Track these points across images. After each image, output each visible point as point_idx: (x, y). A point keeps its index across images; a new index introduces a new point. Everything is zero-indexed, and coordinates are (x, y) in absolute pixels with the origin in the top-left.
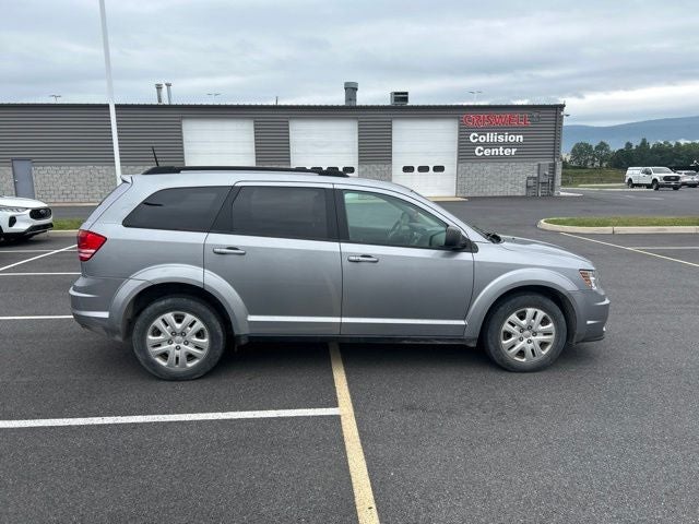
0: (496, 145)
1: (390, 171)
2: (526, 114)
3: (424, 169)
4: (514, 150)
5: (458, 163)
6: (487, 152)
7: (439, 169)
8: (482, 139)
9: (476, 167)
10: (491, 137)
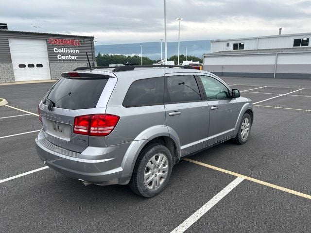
0: (67, 54)
1: (11, 67)
2: (79, 40)
3: (31, 66)
4: (76, 57)
5: (49, 63)
6: (63, 57)
7: (40, 66)
8: (60, 51)
9: (59, 65)
10: (64, 50)
